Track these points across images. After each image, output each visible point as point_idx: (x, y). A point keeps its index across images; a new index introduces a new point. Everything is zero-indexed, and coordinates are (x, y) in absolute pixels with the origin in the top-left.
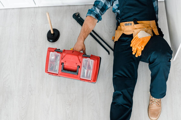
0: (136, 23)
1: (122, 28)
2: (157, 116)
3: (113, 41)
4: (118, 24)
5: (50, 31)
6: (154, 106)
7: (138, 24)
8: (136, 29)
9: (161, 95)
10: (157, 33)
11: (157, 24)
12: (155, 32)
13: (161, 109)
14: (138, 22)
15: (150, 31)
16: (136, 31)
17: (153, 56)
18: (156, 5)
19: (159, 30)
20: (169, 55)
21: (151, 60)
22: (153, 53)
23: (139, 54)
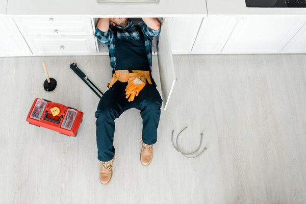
0: (130, 72)
1: (117, 75)
2: (149, 161)
3: (108, 87)
4: (114, 72)
5: (46, 81)
6: (146, 153)
7: (132, 72)
8: (131, 77)
9: (152, 141)
10: (150, 83)
11: (151, 75)
12: (148, 81)
13: (152, 155)
14: (133, 71)
15: (143, 79)
16: (131, 79)
17: (144, 104)
18: (150, 57)
19: (152, 80)
20: (159, 103)
21: (142, 107)
22: (144, 101)
23: (132, 99)
